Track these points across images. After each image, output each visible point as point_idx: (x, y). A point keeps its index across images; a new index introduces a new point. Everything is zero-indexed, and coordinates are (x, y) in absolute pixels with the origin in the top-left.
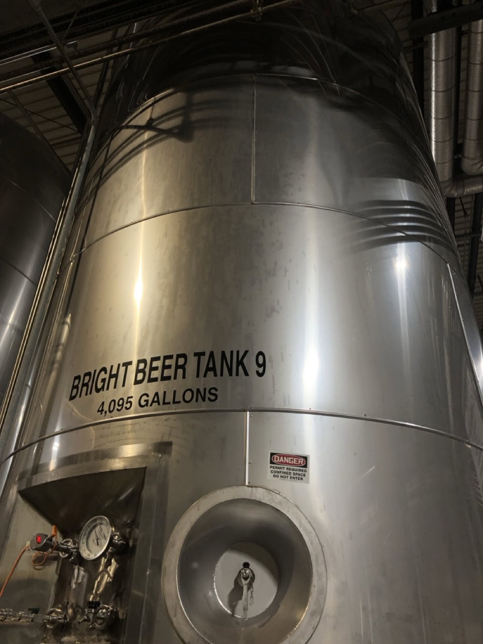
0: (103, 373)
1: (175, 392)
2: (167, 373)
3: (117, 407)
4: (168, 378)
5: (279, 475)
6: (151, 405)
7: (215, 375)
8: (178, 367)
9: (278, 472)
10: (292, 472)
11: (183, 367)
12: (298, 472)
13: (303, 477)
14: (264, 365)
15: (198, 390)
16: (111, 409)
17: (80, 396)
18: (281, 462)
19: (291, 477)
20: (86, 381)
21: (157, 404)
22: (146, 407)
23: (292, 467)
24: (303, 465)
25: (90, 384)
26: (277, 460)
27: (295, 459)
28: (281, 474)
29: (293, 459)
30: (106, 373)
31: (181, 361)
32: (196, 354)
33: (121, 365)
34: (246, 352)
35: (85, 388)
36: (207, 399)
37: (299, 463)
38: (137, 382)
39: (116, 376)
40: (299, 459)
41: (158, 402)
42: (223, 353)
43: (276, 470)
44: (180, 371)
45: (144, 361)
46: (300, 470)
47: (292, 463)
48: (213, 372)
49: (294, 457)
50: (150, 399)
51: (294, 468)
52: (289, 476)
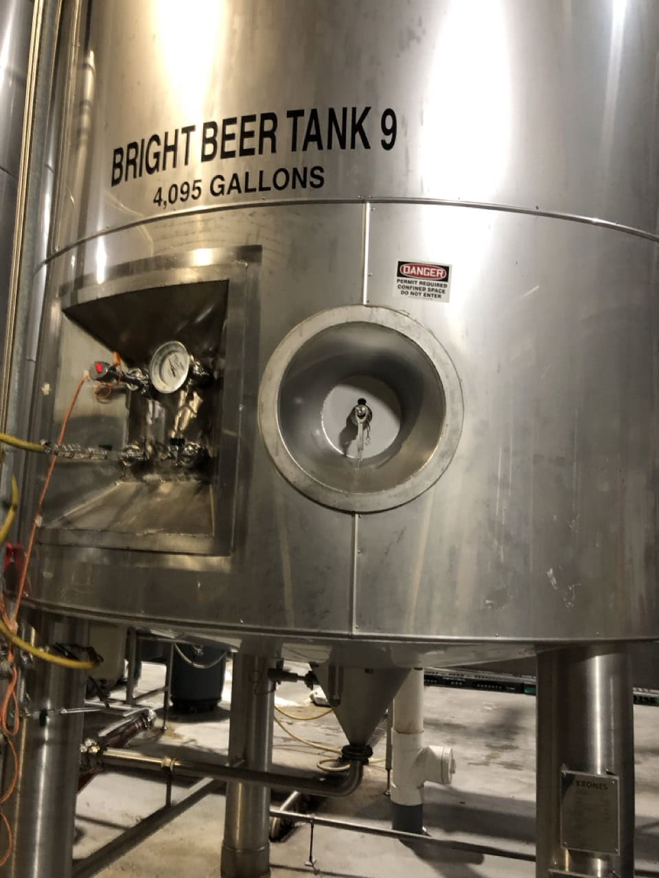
0: (154, 143)
1: (261, 173)
2: (248, 144)
3: (180, 195)
4: (250, 152)
5: (409, 291)
6: (229, 193)
7: (320, 147)
8: (263, 134)
9: (408, 287)
10: (427, 287)
11: (271, 134)
12: (435, 288)
13: (442, 294)
14: (393, 131)
15: (295, 171)
16: (173, 198)
17: (126, 179)
18: (413, 274)
19: (425, 295)
20: (132, 156)
21: (236, 191)
22: (221, 195)
23: (427, 281)
24: (442, 277)
25: (138, 161)
26: (407, 270)
27: (432, 269)
28: (412, 290)
29: (429, 269)
30: (159, 143)
31: (268, 125)
32: (290, 114)
33: (180, 131)
34: (367, 110)
35: (131, 168)
36: (308, 184)
37: (437, 275)
38: (205, 158)
39: (174, 148)
40: (438, 270)
41: (238, 187)
42: (332, 112)
43: (406, 284)
44: (267, 141)
45: (213, 125)
46: (438, 285)
47: (428, 275)
48: (316, 143)
49: (430, 267)
50: (227, 184)
51: (430, 282)
52: (423, 293)
